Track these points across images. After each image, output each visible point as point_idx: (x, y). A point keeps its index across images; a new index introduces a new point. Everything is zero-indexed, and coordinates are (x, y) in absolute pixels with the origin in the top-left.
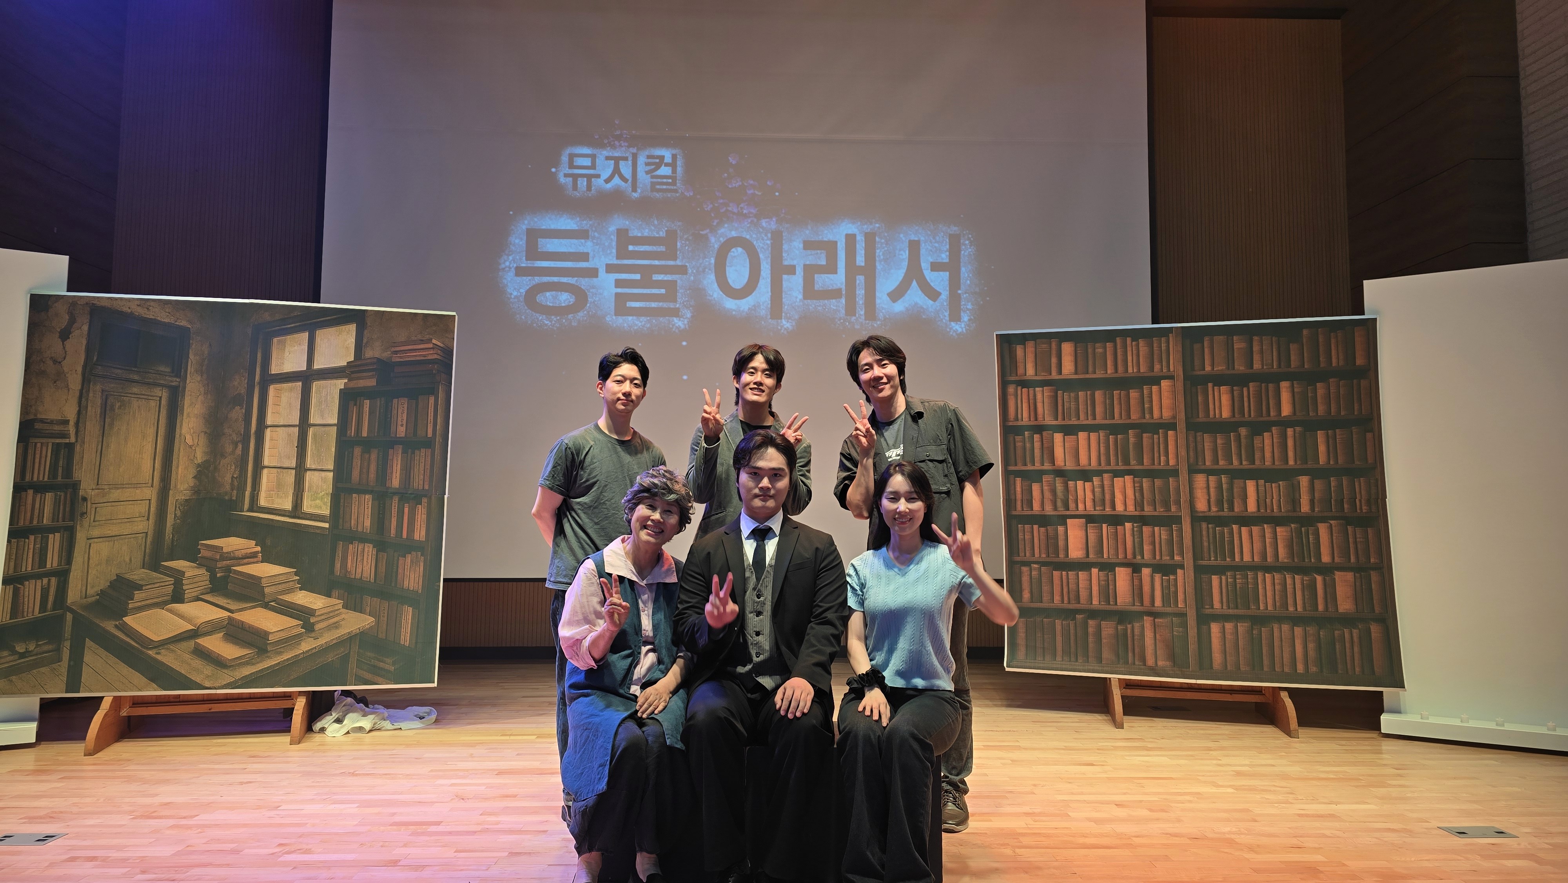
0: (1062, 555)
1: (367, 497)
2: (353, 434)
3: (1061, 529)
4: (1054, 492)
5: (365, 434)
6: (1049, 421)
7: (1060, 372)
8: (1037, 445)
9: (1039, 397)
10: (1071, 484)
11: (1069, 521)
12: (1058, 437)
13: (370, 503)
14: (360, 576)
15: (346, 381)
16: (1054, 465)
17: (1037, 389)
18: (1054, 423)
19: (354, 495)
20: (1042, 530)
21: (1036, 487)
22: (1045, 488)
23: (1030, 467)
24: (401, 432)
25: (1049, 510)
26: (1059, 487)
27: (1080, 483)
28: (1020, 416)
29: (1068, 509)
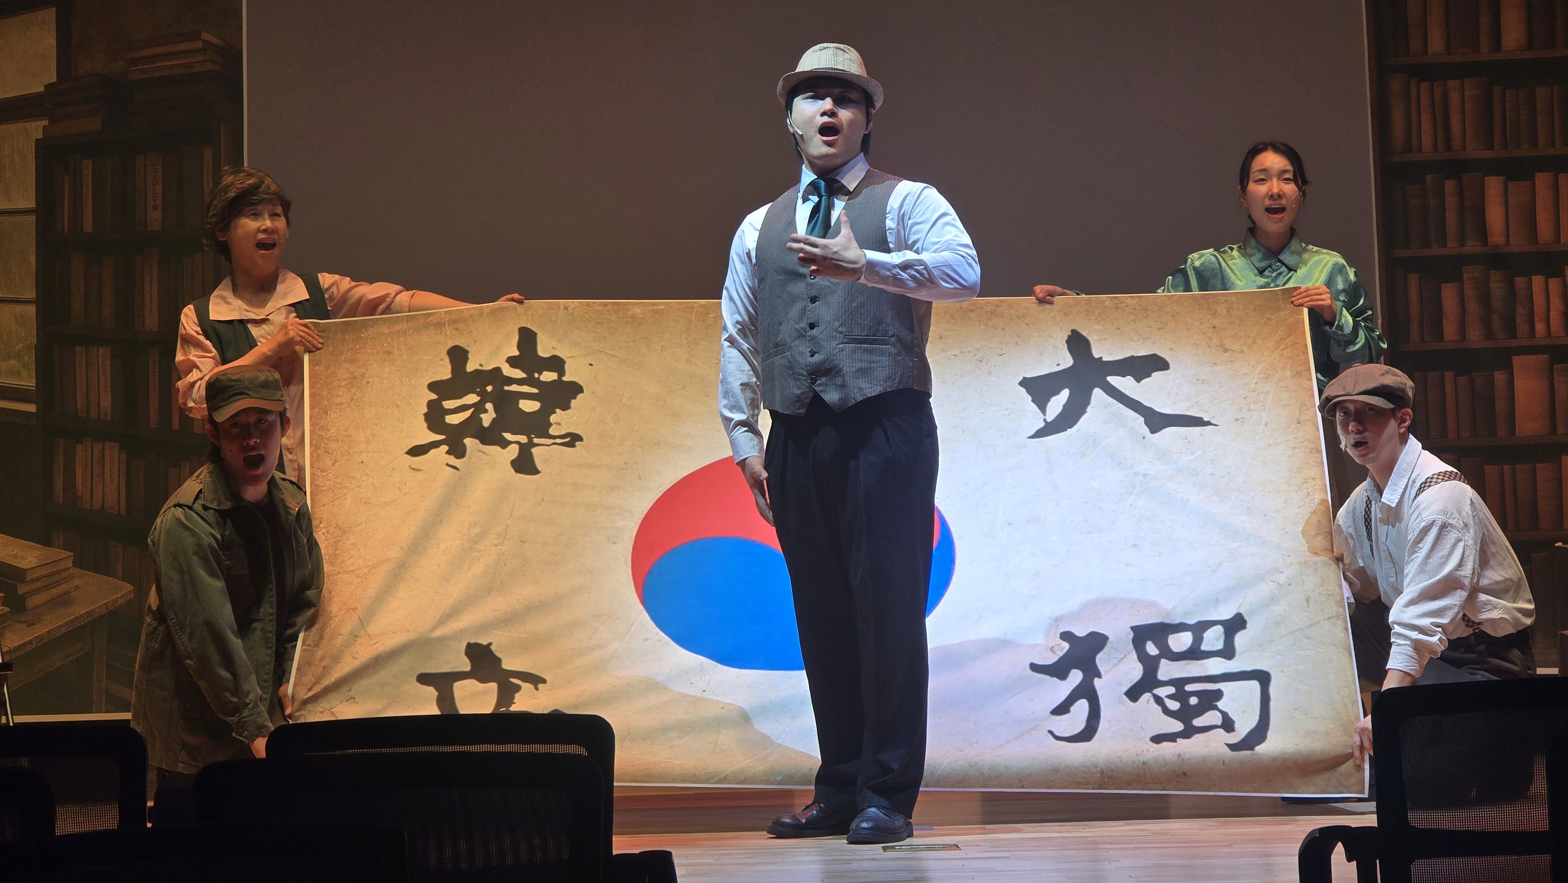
0: (1501, 432)
1: (102, 351)
2: (66, 229)
3: (1500, 377)
4: (1485, 299)
5: (88, 227)
6: (1474, 151)
7: (1497, 44)
8: (1451, 202)
9: (1454, 98)
10: (1520, 281)
11: (1517, 361)
12: (1494, 185)
13: (108, 362)
14: (100, 504)
15: (46, 123)
16: (1486, 244)
17: (1451, 83)
18: (1487, 154)
19: (78, 349)
20: (1463, 380)
21: (1449, 294)
22: (1469, 292)
23: (1436, 250)
24: (155, 219)
25: (1475, 336)
26: (1497, 289)
27: (1537, 281)
28: (1415, 142)
29: (1514, 336)
